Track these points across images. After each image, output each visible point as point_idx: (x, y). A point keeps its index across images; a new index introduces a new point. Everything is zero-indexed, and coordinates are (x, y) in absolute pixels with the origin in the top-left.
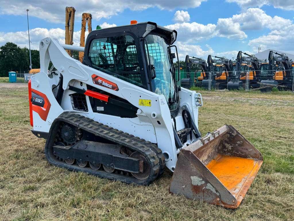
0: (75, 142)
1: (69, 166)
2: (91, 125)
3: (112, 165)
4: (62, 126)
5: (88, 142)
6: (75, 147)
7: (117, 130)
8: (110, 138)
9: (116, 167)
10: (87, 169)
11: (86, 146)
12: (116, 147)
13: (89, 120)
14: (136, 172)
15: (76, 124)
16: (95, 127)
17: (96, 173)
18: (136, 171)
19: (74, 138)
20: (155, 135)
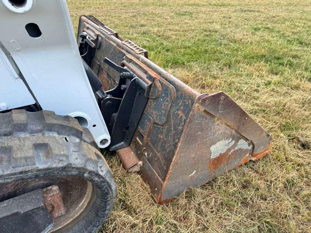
20: (21, 80)
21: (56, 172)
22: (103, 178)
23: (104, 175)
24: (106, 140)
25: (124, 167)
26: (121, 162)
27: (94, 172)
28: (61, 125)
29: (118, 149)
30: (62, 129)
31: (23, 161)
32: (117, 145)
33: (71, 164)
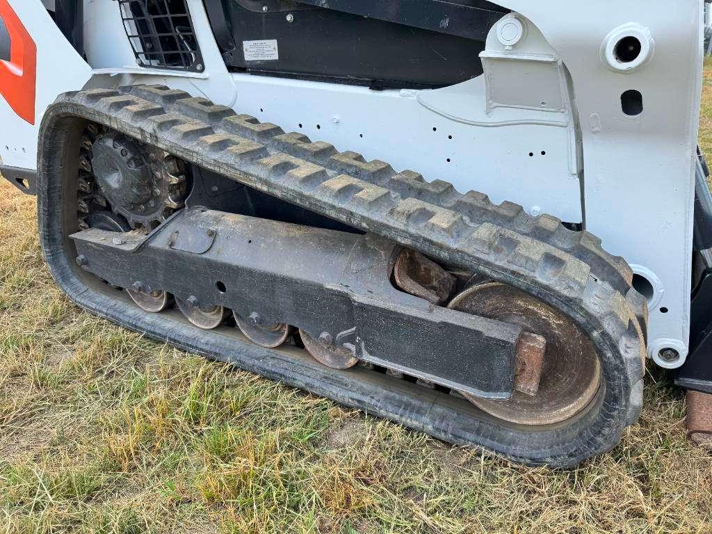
0: (158, 215)
1: (148, 319)
2: (220, 134)
3: (351, 339)
4: (93, 141)
5: (217, 220)
6: (160, 243)
7: (359, 158)
8: (333, 207)
9: (371, 353)
10: (225, 339)
11: (209, 241)
12: (365, 251)
13: (208, 109)
14: (494, 396)
15: (139, 128)
16: (246, 144)
17: (270, 365)
18: (497, 389)
19: (152, 196)
20: (578, 179)
21: (555, 300)
22: (622, 362)
23: (626, 360)
24: (675, 354)
25: (687, 425)
26: (686, 413)
27: (610, 339)
28: (600, 258)
29: (695, 390)
30: (599, 265)
31: (523, 261)
32: (697, 382)
33: (581, 300)
